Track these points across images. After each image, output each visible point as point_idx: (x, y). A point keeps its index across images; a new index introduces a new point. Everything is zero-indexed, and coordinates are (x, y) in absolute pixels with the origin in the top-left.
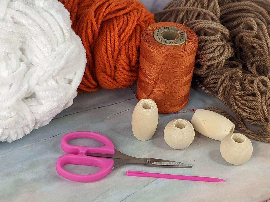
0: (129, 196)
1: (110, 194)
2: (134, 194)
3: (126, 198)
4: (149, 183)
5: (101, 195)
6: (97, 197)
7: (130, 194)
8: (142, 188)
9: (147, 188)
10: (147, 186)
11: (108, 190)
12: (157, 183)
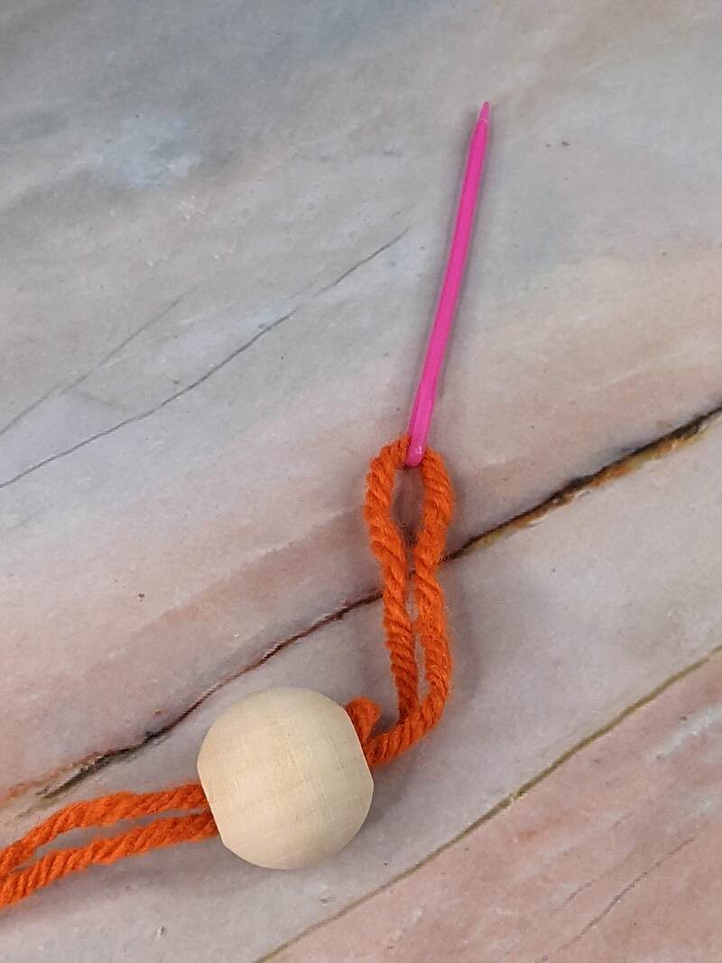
0: (269, 328)
1: (187, 322)
2: (292, 318)
3: (256, 338)
4: (358, 264)
5: (144, 327)
6: (129, 340)
7: (274, 318)
8: (325, 289)
9: (347, 289)
10: (347, 277)
11: (174, 304)
12: (393, 264)
